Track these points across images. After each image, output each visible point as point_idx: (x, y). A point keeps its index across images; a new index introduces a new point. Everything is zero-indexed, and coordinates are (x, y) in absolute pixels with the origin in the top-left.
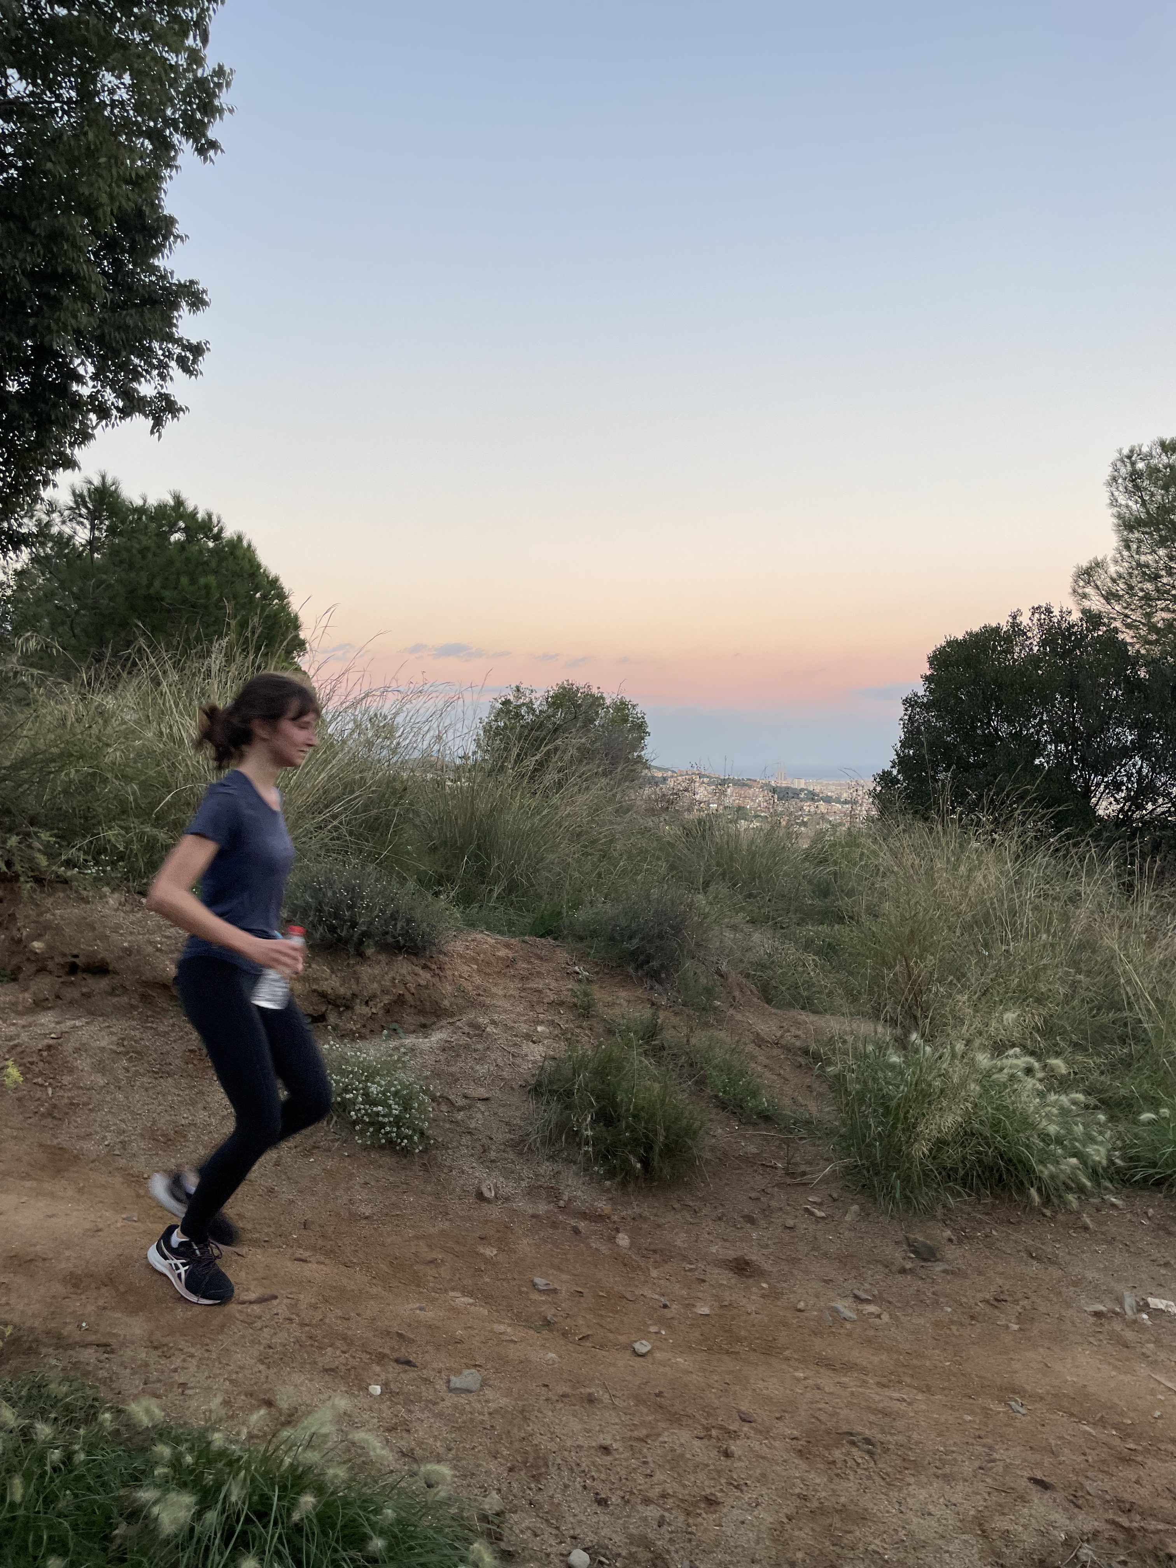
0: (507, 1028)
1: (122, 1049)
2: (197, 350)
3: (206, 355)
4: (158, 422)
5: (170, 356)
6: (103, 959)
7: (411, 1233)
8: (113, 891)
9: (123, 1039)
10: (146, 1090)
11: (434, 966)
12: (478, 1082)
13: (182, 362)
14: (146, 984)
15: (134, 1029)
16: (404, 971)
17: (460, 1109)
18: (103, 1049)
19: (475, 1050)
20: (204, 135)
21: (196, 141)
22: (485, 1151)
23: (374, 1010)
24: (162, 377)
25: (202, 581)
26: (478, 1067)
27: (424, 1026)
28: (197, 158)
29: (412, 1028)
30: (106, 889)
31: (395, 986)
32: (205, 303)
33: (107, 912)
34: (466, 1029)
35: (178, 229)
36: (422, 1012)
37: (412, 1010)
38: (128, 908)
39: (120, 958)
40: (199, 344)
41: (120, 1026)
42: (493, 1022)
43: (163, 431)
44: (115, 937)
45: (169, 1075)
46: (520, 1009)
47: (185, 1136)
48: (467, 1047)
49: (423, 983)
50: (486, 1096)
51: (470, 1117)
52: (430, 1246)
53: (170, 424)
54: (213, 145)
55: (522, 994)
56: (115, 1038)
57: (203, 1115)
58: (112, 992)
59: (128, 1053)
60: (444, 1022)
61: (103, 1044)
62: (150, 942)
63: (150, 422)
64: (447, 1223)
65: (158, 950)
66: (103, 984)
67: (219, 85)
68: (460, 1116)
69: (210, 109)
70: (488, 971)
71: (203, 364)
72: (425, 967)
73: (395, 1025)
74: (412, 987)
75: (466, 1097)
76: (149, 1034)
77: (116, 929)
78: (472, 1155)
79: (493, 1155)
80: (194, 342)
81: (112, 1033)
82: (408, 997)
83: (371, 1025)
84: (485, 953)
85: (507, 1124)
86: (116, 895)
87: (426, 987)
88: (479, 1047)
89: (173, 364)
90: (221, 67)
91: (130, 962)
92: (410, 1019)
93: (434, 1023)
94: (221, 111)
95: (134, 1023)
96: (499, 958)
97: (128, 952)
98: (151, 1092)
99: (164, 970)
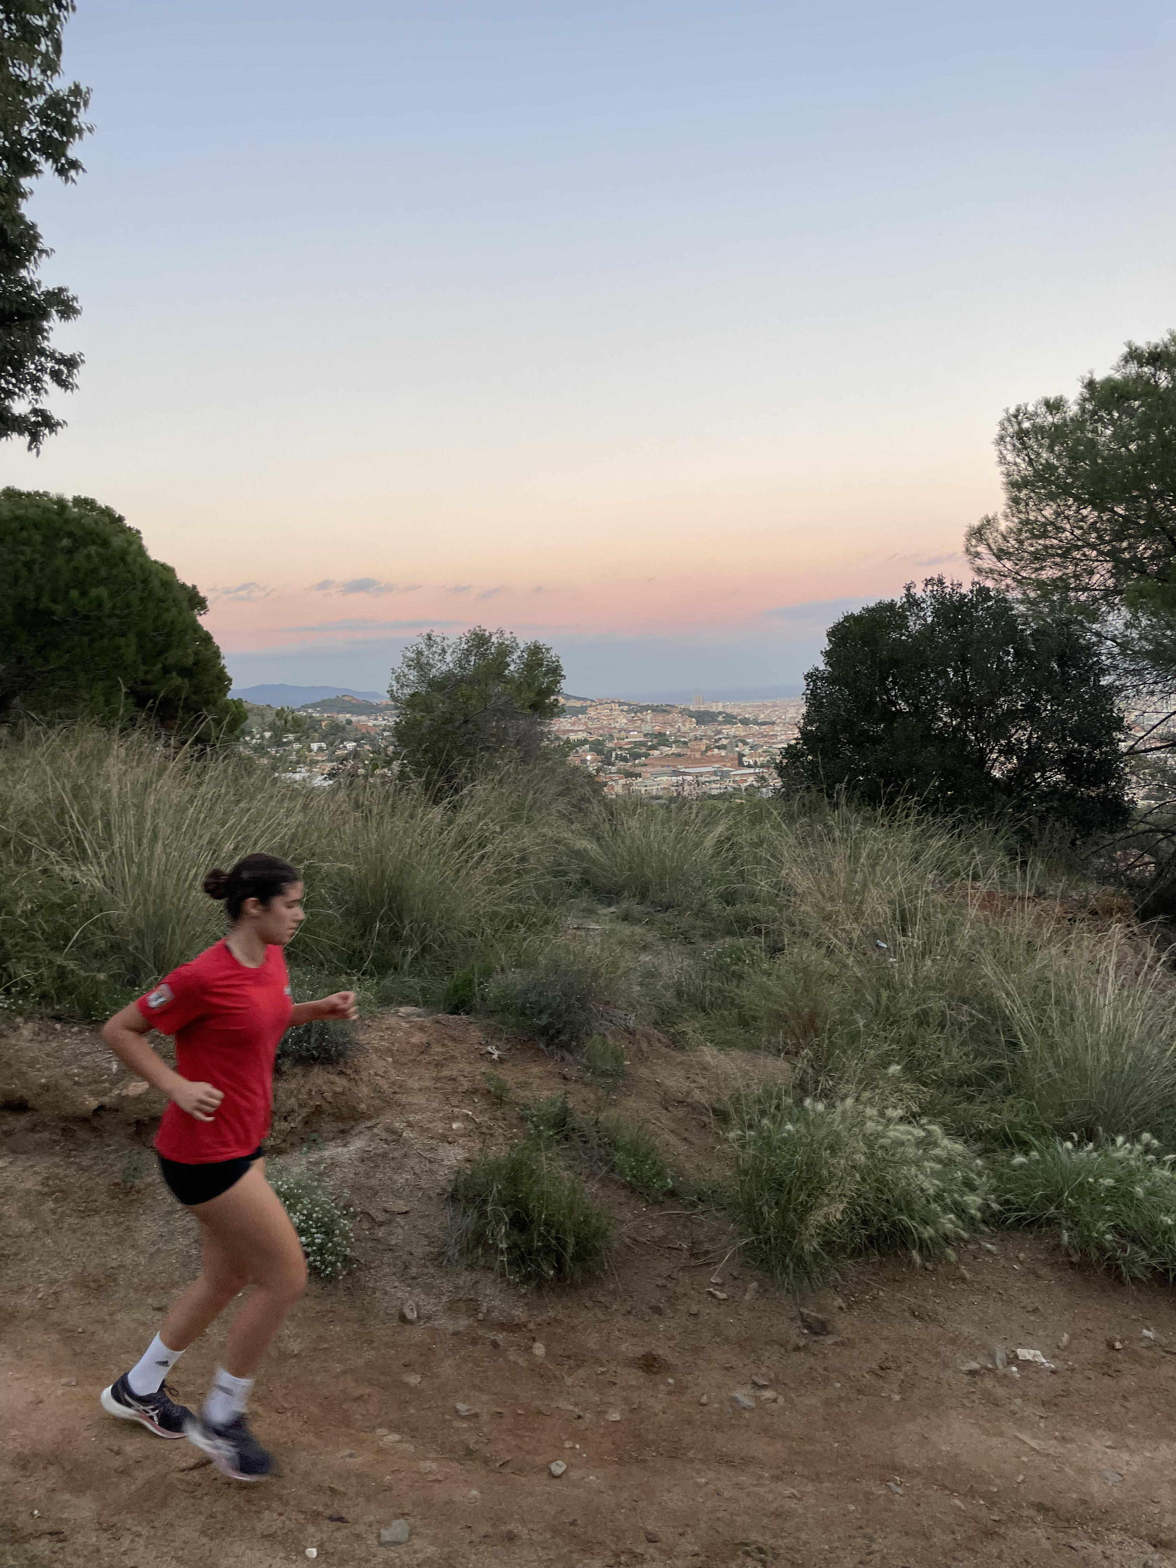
0: (423, 1130)
1: (46, 1190)
2: (71, 363)
3: (81, 368)
4: (35, 438)
5: (43, 370)
6: (21, 1097)
7: (338, 1368)
8: (27, 1020)
9: (48, 1178)
10: (74, 1231)
11: (349, 1072)
12: (397, 1194)
13: (56, 376)
14: (66, 1119)
15: (59, 1166)
16: (319, 1082)
17: (381, 1224)
18: (28, 1192)
19: (393, 1159)
20: (65, 155)
21: (56, 161)
22: (406, 1267)
23: (293, 1125)
24: (36, 390)
25: (94, 592)
26: (396, 1177)
27: (343, 1132)
28: (58, 180)
29: (331, 1136)
30: (19, 1020)
31: (311, 1098)
32: (76, 311)
33: (23, 1044)
34: (384, 1135)
35: (43, 244)
36: (340, 1118)
37: (331, 1118)
38: (43, 1036)
39: (39, 1095)
40: (73, 356)
41: (44, 1165)
42: (410, 1125)
43: (41, 447)
44: (32, 1074)
45: (96, 1211)
46: (435, 1105)
47: (115, 1280)
48: (384, 1155)
49: (339, 1090)
50: (405, 1209)
51: (391, 1234)
52: (356, 1381)
53: (48, 440)
54: (74, 165)
55: (438, 1085)
56: (40, 1178)
57: (131, 1254)
58: (33, 1129)
59: (53, 1193)
60: (361, 1127)
61: (28, 1185)
62: (67, 1076)
63: (27, 438)
64: (372, 1352)
65: (76, 1083)
66: (23, 1120)
67: (76, 105)
68: (381, 1233)
69: (69, 130)
70: (403, 1060)
71: (79, 377)
72: (341, 1073)
73: (314, 1136)
74: (328, 1095)
75: (386, 1211)
76: (72, 1171)
77: (32, 1063)
78: (394, 1274)
79: (414, 1271)
80: (67, 353)
81: (36, 1173)
82: (326, 1107)
83: (290, 1140)
84: (400, 1043)
85: (426, 1236)
86: (30, 1025)
87: (343, 1094)
88: (396, 1154)
89: (47, 378)
90: (77, 87)
91: (49, 1097)
92: (328, 1127)
93: (352, 1128)
94: (80, 131)
95: (57, 1159)
96: (415, 1045)
97: (46, 1088)
98: (79, 1234)
99: (83, 1103)
